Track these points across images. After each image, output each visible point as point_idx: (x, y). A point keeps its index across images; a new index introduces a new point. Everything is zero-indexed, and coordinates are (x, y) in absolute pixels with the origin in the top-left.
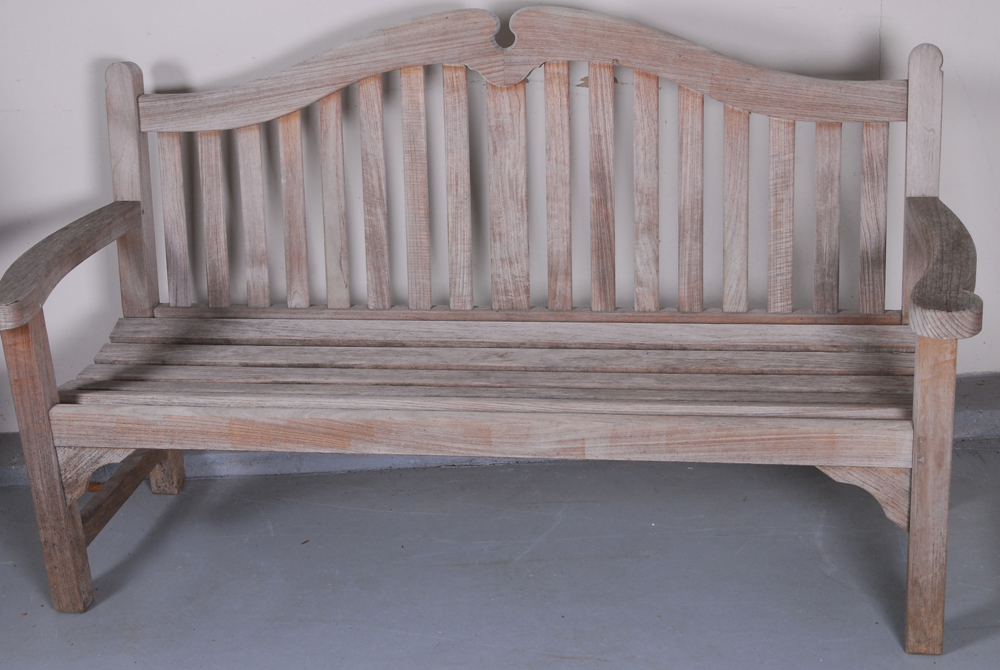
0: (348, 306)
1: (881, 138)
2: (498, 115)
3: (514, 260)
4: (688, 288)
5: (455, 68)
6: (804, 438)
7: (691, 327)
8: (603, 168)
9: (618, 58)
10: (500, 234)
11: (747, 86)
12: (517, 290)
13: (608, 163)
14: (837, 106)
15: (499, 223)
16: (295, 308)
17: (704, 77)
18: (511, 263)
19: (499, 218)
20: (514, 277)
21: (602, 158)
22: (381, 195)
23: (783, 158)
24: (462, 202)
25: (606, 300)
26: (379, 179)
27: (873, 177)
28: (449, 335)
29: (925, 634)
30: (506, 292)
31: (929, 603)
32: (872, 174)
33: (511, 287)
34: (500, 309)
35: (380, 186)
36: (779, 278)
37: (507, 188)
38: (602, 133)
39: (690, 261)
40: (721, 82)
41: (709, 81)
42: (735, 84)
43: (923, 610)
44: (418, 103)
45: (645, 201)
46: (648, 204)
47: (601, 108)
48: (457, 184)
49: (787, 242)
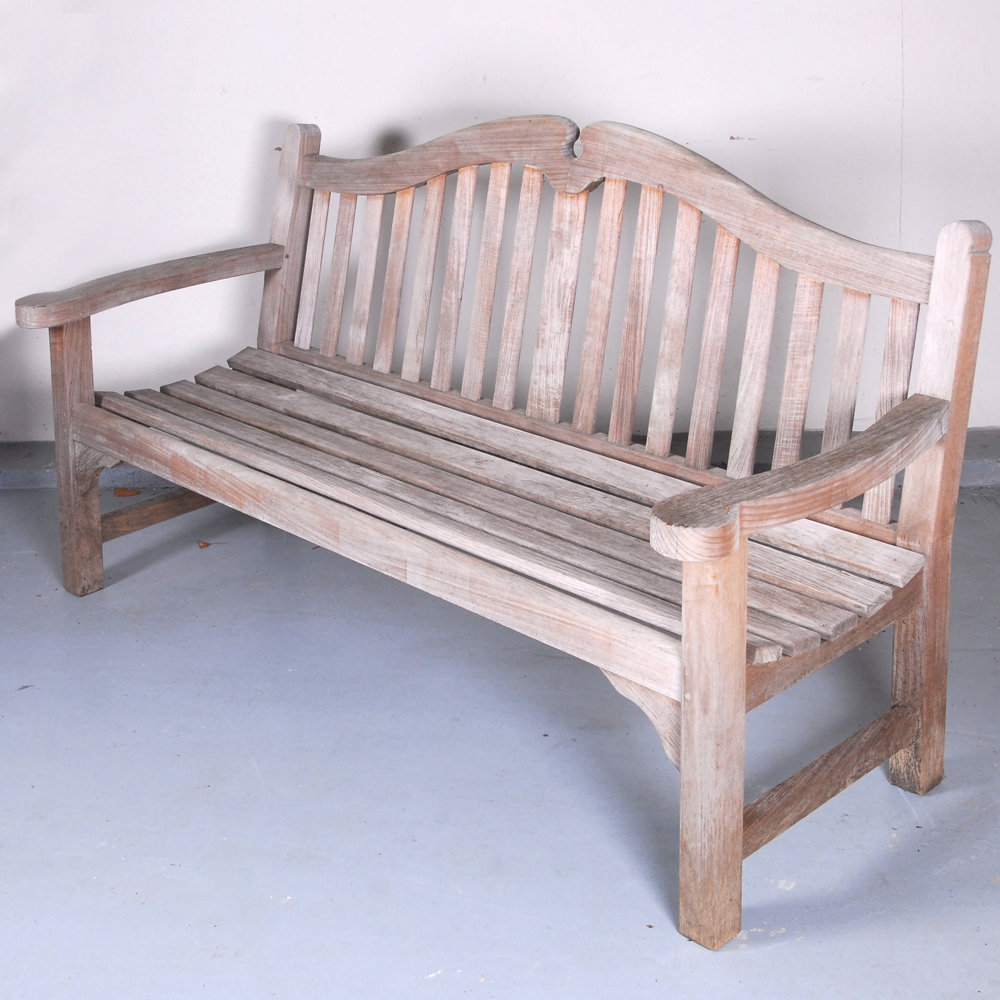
0: (417, 380)
1: (908, 319)
2: (560, 221)
3: (550, 370)
4: (696, 440)
5: (533, 170)
6: (583, 629)
7: (675, 482)
8: (639, 294)
9: (664, 184)
10: (543, 340)
11: (776, 234)
12: (548, 401)
13: (644, 289)
14: (861, 273)
15: (544, 330)
16: (377, 372)
17: (737, 217)
18: (547, 372)
19: (545, 324)
20: (547, 387)
21: (639, 285)
22: (458, 278)
23: (804, 319)
24: (517, 302)
25: (621, 432)
26: (459, 264)
27: (893, 362)
28: (461, 429)
29: (695, 915)
30: (540, 400)
31: (699, 880)
32: (893, 358)
33: (544, 397)
34: (531, 417)
35: (458, 271)
36: (784, 453)
37: (556, 295)
38: (643, 258)
39: (701, 411)
40: (752, 226)
41: (741, 222)
42: (765, 230)
43: (692, 884)
44: (499, 199)
45: (670, 337)
46: (672, 339)
47: (645, 231)
48: (516, 282)
49: (797, 414)
